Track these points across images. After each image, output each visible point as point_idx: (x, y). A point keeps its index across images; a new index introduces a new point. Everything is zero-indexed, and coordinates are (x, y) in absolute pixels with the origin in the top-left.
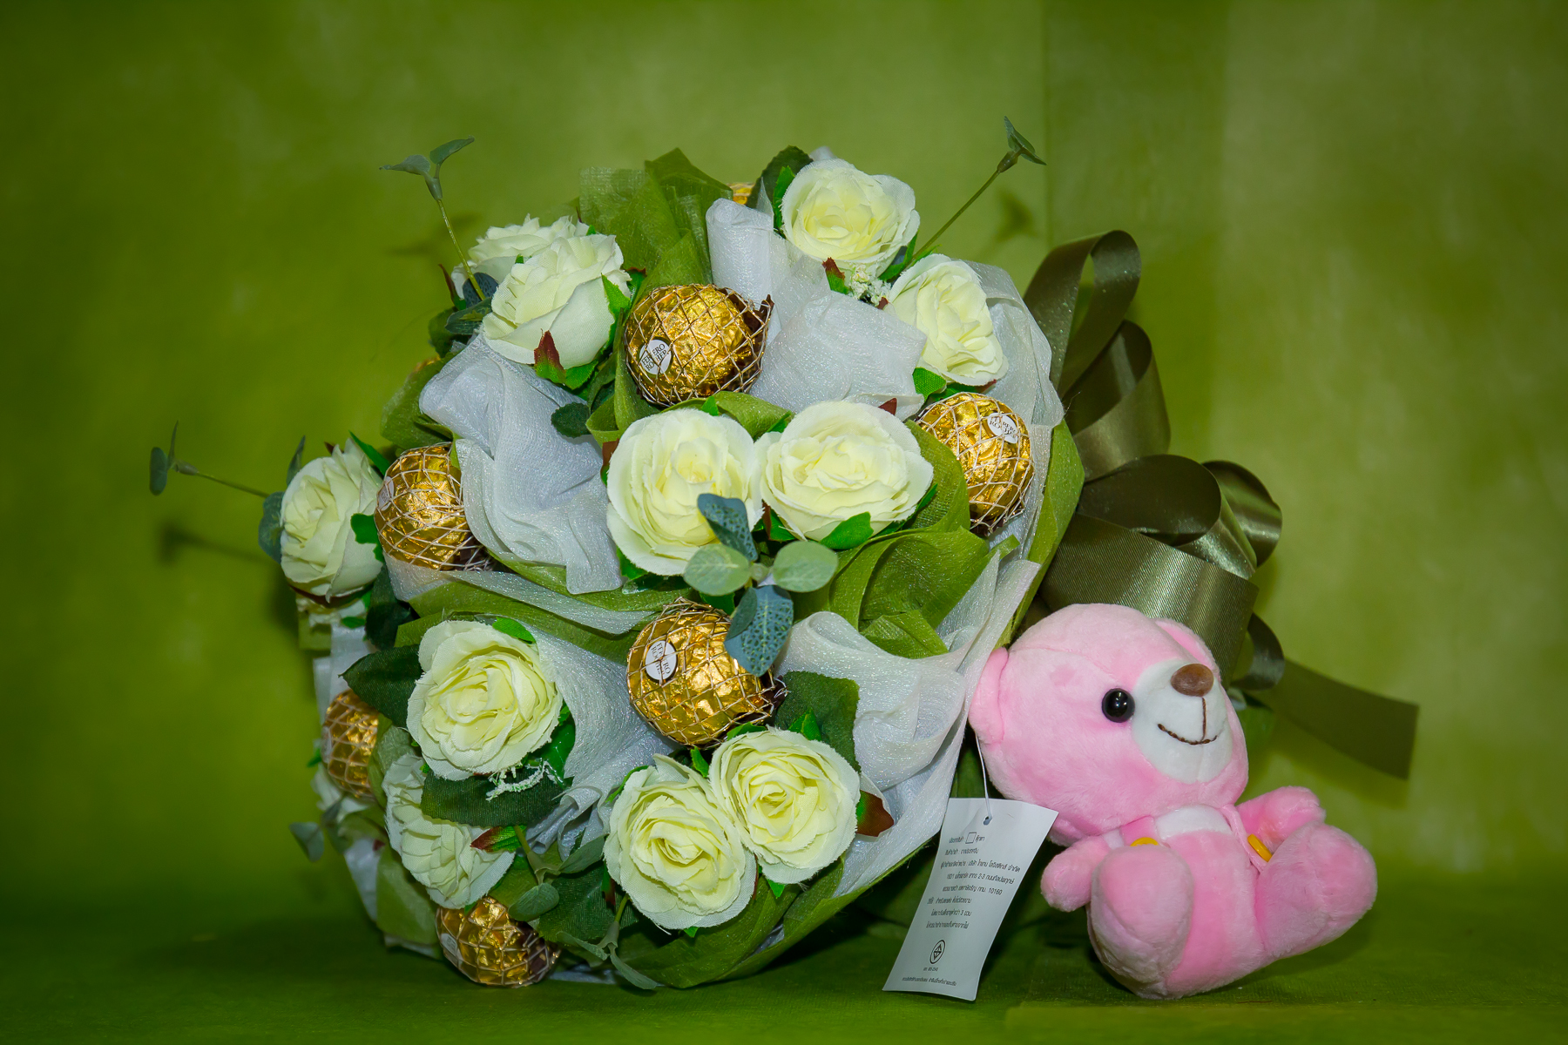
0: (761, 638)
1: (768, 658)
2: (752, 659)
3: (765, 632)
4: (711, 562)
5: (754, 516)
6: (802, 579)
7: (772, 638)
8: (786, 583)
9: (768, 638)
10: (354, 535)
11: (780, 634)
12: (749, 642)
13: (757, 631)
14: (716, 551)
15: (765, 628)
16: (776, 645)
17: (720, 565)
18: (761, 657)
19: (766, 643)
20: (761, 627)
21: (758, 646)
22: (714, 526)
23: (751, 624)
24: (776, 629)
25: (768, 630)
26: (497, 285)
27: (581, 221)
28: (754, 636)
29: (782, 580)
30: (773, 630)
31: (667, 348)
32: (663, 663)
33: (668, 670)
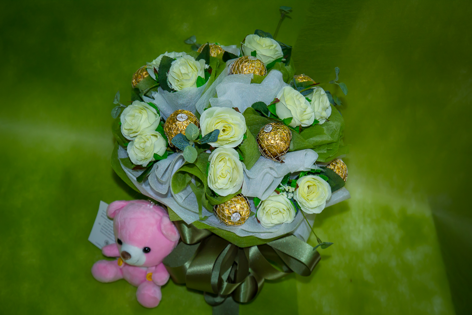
0: (181, 143)
1: (176, 144)
2: (176, 140)
3: (182, 144)
4: (194, 130)
5: (213, 145)
6: (187, 153)
7: (181, 146)
9: (181, 145)
11: (182, 148)
12: (180, 140)
13: (183, 142)
14: (197, 132)
15: (184, 144)
16: (179, 147)
17: (193, 133)
18: (176, 143)
19: (180, 144)
20: (184, 143)
21: (179, 142)
22: (211, 133)
23: (185, 141)
24: (183, 147)
25: (183, 145)
27: (326, 121)
28: (181, 141)
29: (187, 148)
30: (183, 146)
31: (269, 131)
32: (181, 118)
33: (179, 119)
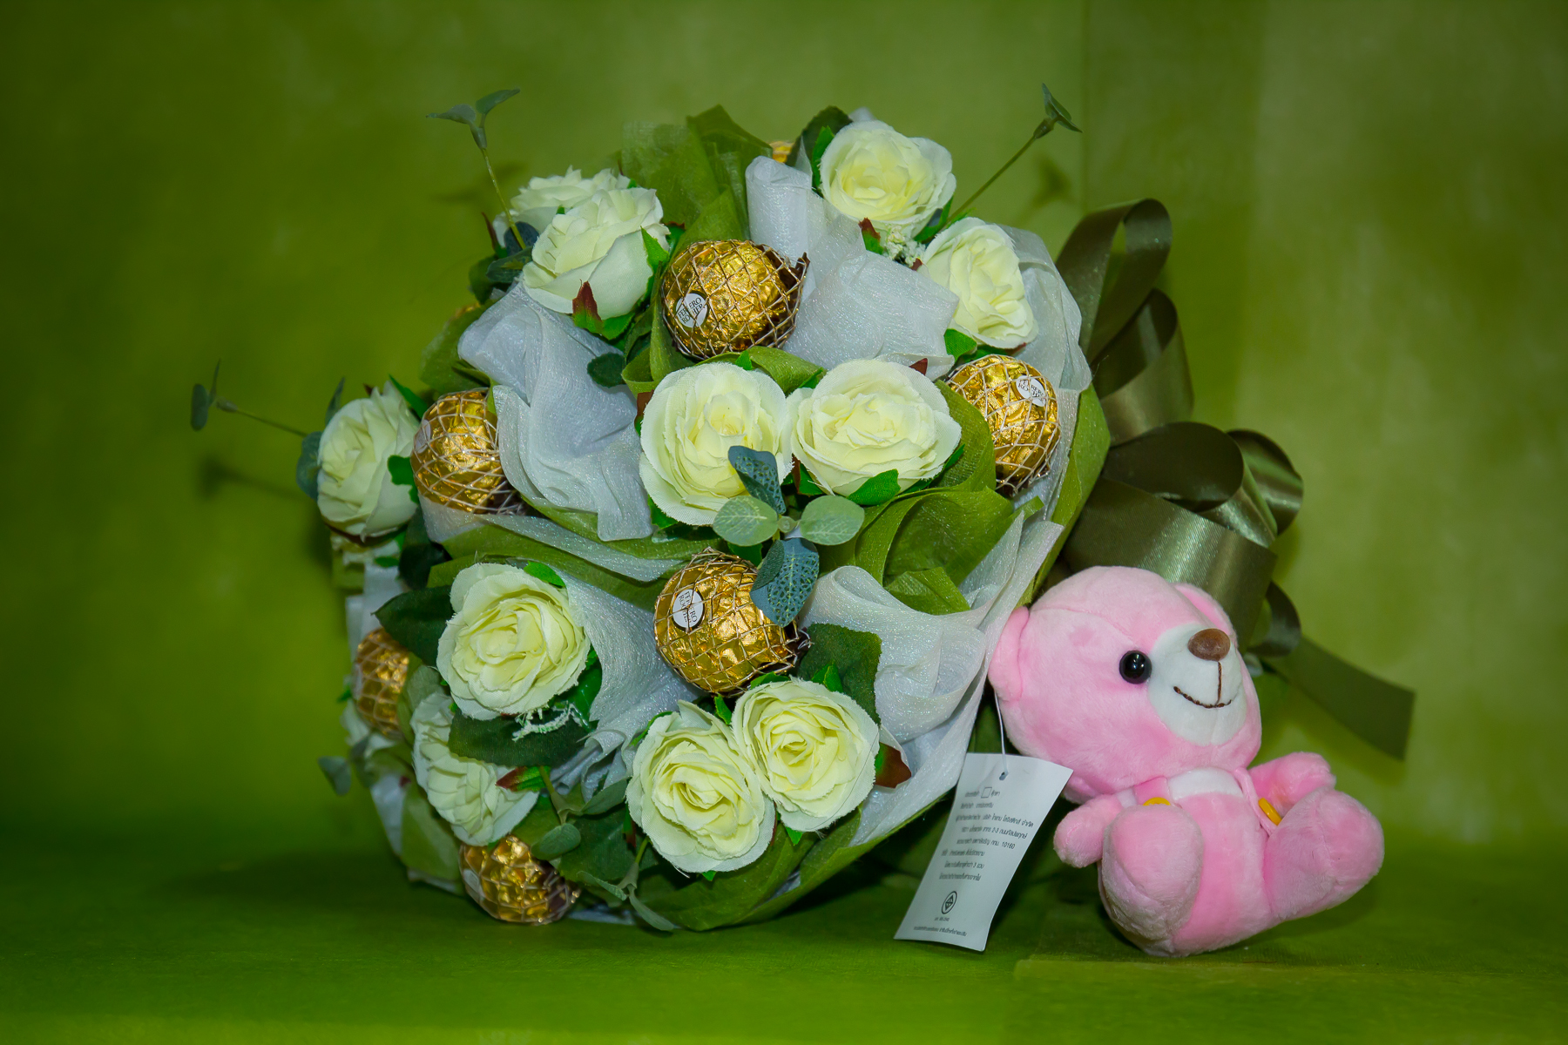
0: (787, 589)
1: (793, 610)
2: (777, 610)
3: (791, 584)
4: (739, 513)
5: (784, 470)
6: (828, 533)
7: (797, 590)
8: (813, 536)
9: (793, 590)
10: (390, 477)
11: (806, 586)
12: (775, 593)
13: (783, 583)
14: (745, 502)
15: (790, 579)
16: (801, 597)
17: (749, 516)
18: (786, 608)
19: (792, 595)
20: (787, 578)
21: (784, 597)
22: (744, 478)
23: (778, 575)
24: (802, 581)
25: (794, 582)
26: (538, 235)
27: (622, 174)
28: (780, 588)
29: (809, 533)
30: (798, 582)
31: (703, 302)
33: (694, 619)
